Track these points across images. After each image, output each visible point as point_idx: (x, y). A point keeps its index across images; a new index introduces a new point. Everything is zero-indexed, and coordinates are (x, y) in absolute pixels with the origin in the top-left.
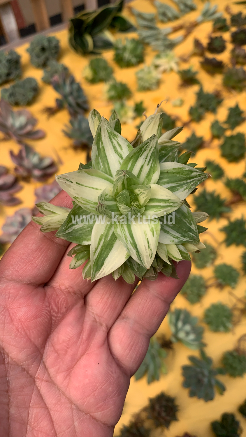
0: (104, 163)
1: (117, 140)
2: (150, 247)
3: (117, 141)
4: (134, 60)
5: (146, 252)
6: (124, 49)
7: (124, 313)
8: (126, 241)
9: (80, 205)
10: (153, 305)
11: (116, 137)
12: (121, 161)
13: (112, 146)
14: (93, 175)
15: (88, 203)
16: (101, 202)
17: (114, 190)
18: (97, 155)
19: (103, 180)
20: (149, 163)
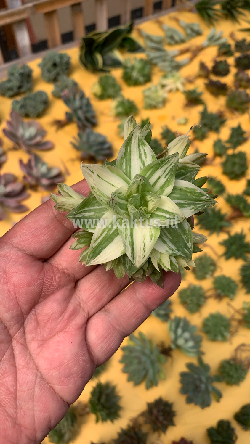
0: (127, 165)
1: (144, 148)
2: (145, 250)
3: (144, 150)
5: (140, 253)
7: (108, 306)
8: (125, 238)
9: (95, 195)
11: (145, 145)
12: (142, 168)
13: (138, 153)
14: (114, 173)
15: (102, 196)
16: (113, 197)
17: (128, 191)
18: (123, 156)
19: (122, 180)
20: (166, 176)
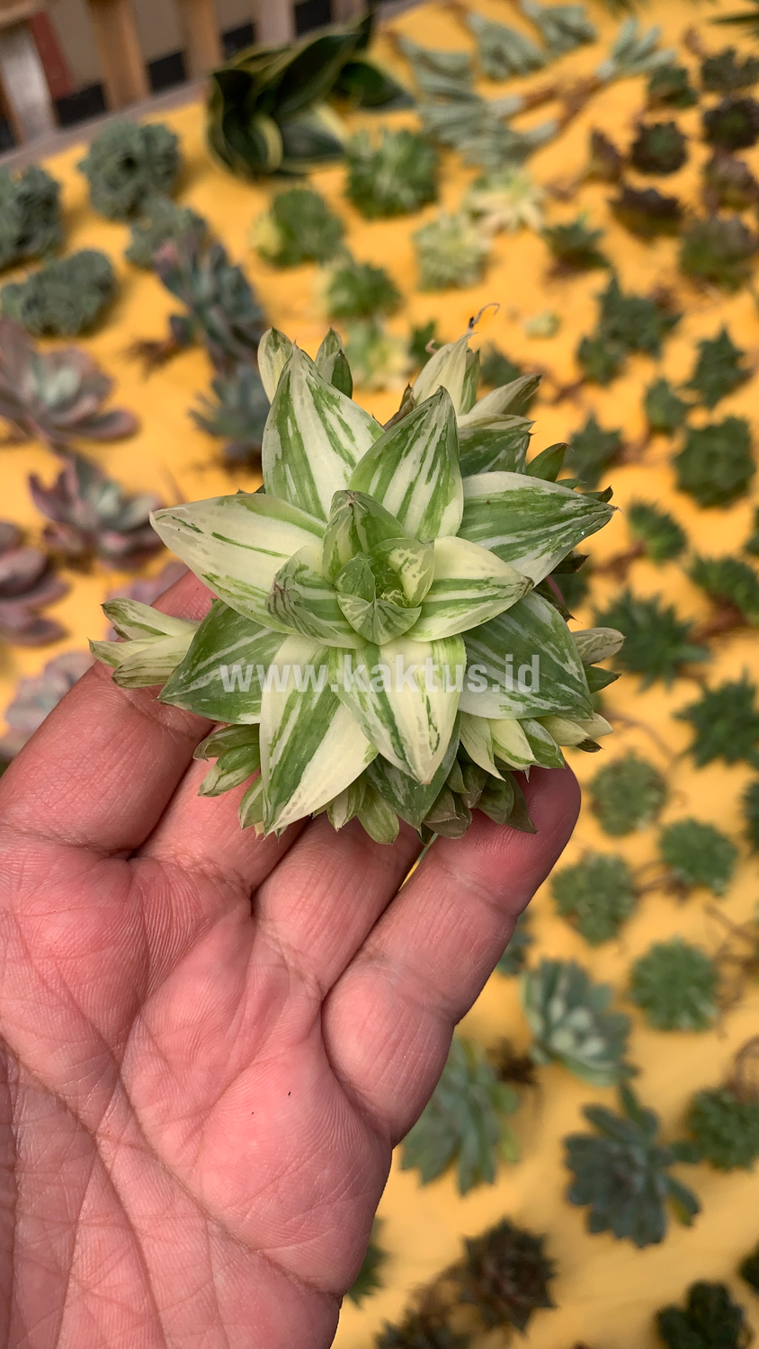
0: (299, 480)
1: (338, 412)
3: (338, 417)
4: (407, 195)
6: (378, 161)
8: (362, 705)
9: (230, 602)
10: (461, 919)
11: (336, 402)
12: (350, 472)
13: (323, 432)
14: (263, 514)
15: (252, 597)
18: (280, 457)
19: (297, 530)
20: (430, 474)
